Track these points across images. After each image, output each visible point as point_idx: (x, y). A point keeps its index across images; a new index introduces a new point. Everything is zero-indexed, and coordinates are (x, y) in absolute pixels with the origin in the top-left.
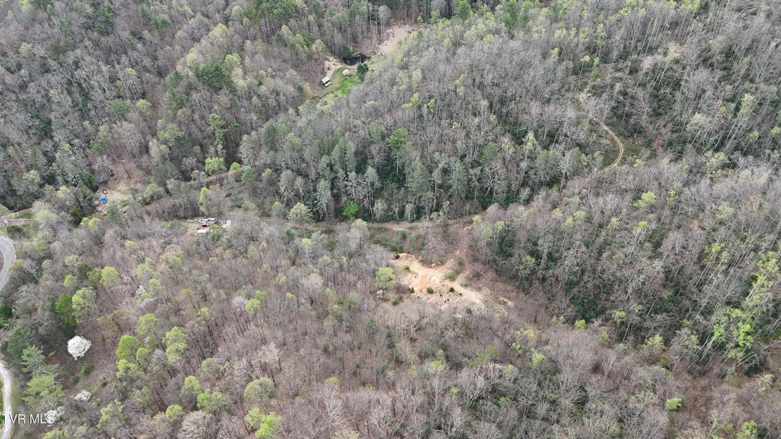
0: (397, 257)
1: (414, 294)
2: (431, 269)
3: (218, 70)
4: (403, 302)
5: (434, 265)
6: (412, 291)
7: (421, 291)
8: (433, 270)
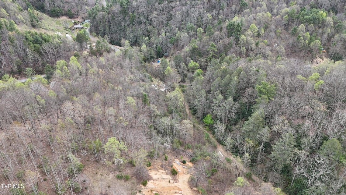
0: (184, 162)
1: (143, 187)
2: (189, 189)
3: (237, 26)
4: (125, 181)
5: (196, 189)
6: (145, 184)
7: (152, 191)
8: (190, 191)
